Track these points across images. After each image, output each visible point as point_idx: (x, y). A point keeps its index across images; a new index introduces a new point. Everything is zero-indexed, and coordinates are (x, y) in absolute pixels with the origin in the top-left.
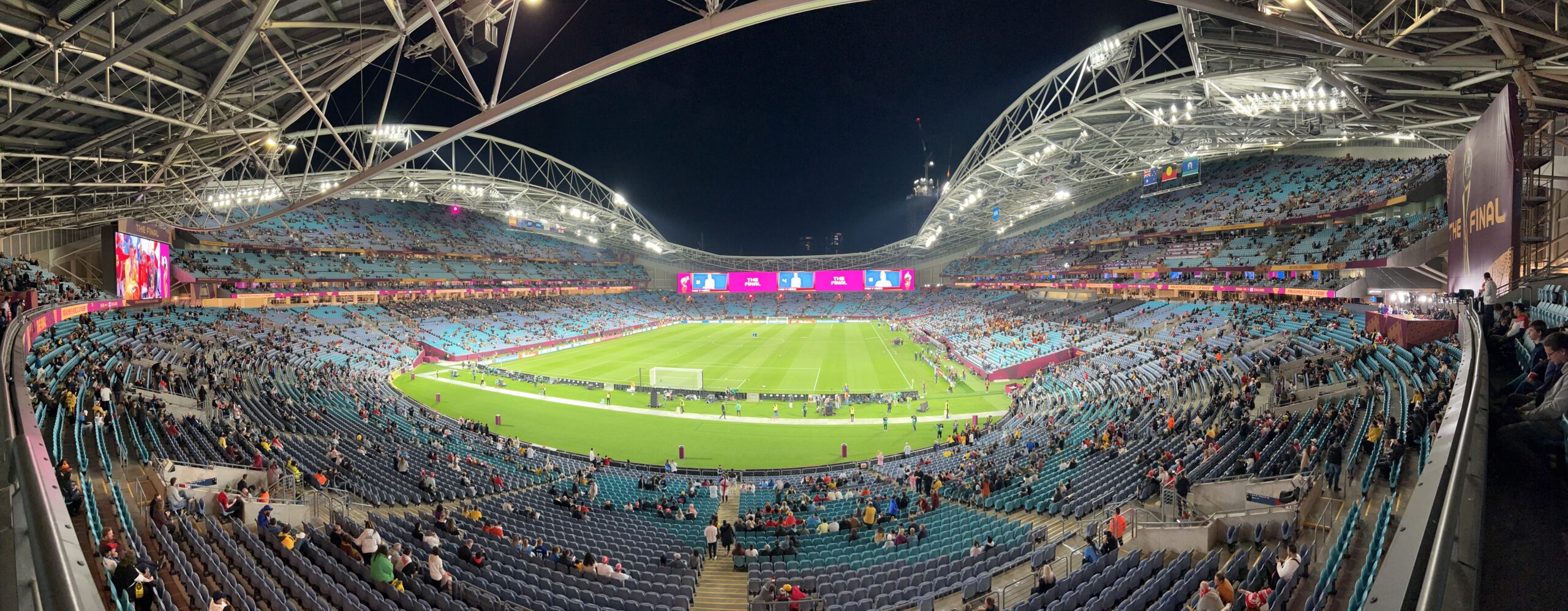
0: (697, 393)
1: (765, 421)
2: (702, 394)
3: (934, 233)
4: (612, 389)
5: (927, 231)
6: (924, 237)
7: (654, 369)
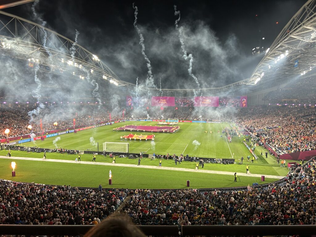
0: (125, 154)
1: (155, 167)
2: (127, 155)
3: (260, 77)
4: (83, 153)
5: (256, 75)
6: (254, 79)
7: (106, 143)
